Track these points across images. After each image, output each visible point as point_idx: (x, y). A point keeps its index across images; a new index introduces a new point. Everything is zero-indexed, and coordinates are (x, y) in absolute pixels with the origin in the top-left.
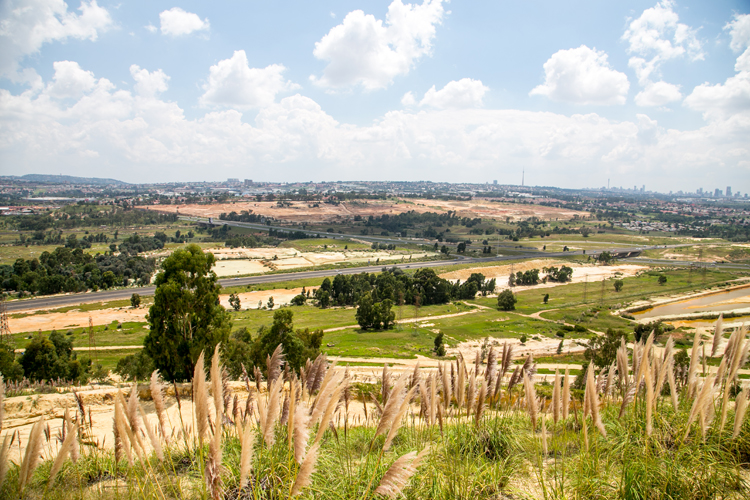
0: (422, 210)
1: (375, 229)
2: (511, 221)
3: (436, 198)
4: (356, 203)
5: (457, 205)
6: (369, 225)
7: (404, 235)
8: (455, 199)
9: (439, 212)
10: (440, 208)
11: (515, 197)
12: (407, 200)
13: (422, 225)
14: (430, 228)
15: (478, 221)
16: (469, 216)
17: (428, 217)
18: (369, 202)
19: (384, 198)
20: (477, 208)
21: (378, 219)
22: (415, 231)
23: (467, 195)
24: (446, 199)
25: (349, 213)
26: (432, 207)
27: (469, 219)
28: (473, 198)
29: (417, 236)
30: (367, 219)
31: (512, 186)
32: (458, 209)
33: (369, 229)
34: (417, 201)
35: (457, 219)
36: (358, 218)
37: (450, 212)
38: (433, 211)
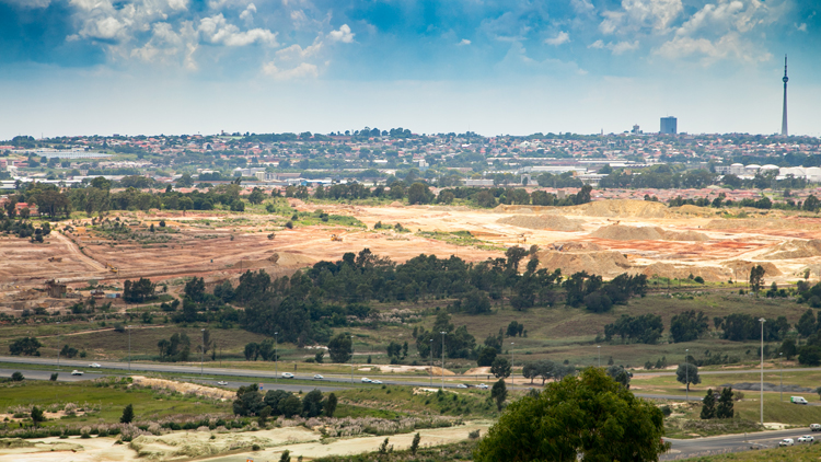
0: (397, 250)
1: (217, 334)
2: (768, 281)
3: (445, 199)
4: (118, 228)
5: (536, 224)
6: (188, 316)
7: (341, 352)
8: (520, 198)
9: (471, 255)
10: (466, 236)
11: (761, 182)
12: (331, 208)
13: (405, 309)
14: (442, 321)
15: (633, 286)
16: (592, 268)
17: (426, 276)
18: (172, 220)
19: (232, 202)
20: (619, 233)
21: (224, 293)
22: (384, 338)
23: (566, 180)
24: (485, 199)
25: (96, 270)
26: (436, 235)
27: (596, 280)
28: (595, 193)
29: (395, 354)
30: (176, 293)
31: (740, 139)
32: (541, 238)
33: (194, 333)
34: (371, 213)
35: (546, 280)
36: (138, 291)
37: (516, 254)
38: (443, 251)
